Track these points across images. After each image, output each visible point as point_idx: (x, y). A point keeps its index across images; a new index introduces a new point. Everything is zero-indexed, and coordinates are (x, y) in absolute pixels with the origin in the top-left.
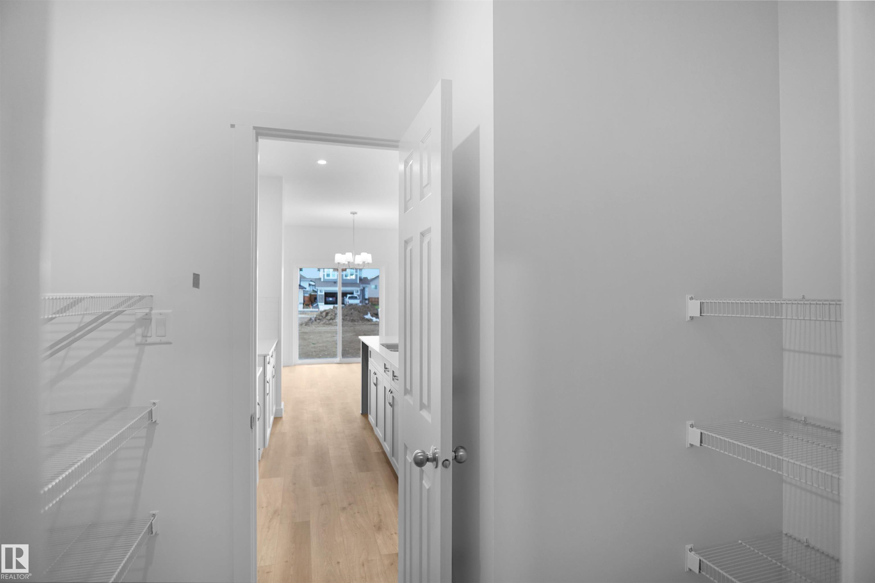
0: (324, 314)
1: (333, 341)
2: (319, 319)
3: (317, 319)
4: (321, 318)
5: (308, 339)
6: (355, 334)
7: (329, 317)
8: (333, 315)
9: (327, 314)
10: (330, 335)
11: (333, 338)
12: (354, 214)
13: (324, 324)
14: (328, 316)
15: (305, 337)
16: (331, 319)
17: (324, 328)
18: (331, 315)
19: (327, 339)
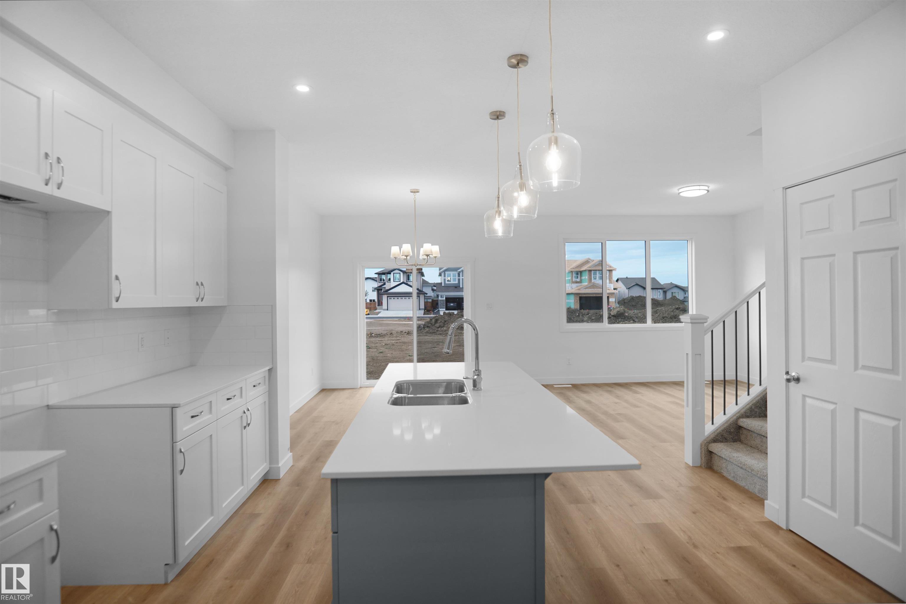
0: (433, 320)
1: (433, 353)
2: (428, 327)
3: (425, 326)
4: (429, 325)
5: (406, 350)
6: (458, 344)
7: (437, 325)
8: (442, 323)
9: (436, 321)
10: (430, 345)
11: (433, 349)
12: (415, 192)
13: (427, 332)
14: (437, 323)
15: (404, 347)
16: (440, 327)
17: (426, 337)
18: (440, 322)
19: (426, 351)
